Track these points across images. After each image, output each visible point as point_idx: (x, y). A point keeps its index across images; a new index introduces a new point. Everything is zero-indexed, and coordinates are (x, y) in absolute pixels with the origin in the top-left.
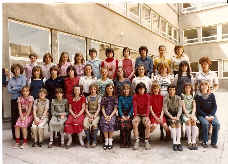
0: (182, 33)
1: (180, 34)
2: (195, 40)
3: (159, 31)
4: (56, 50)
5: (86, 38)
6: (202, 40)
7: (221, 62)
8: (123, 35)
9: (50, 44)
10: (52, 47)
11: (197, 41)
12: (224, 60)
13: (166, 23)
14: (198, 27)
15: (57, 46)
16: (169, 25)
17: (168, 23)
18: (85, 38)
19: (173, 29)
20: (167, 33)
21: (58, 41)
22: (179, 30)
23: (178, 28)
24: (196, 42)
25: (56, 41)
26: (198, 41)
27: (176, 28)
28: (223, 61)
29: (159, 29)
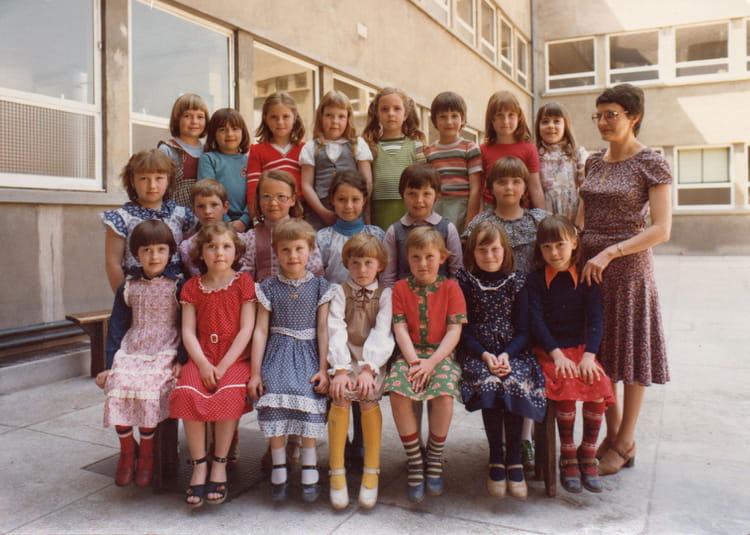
0: (541, 53)
1: (535, 55)
2: (585, 78)
3: (471, 36)
4: (122, 67)
5: (236, 31)
6: (608, 79)
7: (672, 155)
8: (365, 36)
9: (98, 37)
10: (103, 50)
11: (591, 81)
12: (681, 148)
13: (492, 11)
14: (596, 35)
15: (125, 51)
16: (502, 22)
17: (499, 12)
18: (231, 32)
19: (515, 36)
20: (496, 49)
21: (128, 32)
22: (531, 43)
23: (528, 34)
24: (589, 84)
25: (123, 29)
26: (596, 81)
27: (523, 35)
28: (679, 151)
29: (473, 31)
